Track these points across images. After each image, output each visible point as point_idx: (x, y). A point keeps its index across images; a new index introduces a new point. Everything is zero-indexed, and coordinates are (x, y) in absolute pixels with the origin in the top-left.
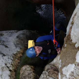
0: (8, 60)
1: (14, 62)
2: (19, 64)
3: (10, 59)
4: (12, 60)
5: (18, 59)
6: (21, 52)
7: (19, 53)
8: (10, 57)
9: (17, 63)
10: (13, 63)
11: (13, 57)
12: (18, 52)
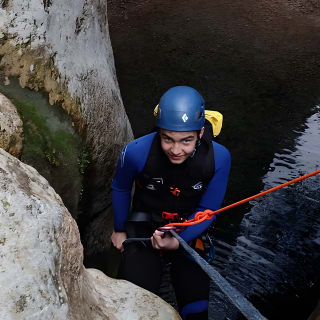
0: (25, 16)
1: (20, 52)
2: (7, 83)
3: (30, 29)
4: (29, 43)
5: (32, 78)
6: (68, 102)
7: (59, 85)
8: (41, 30)
9: (14, 71)
10: (13, 43)
11: (41, 49)
12: (63, 80)
